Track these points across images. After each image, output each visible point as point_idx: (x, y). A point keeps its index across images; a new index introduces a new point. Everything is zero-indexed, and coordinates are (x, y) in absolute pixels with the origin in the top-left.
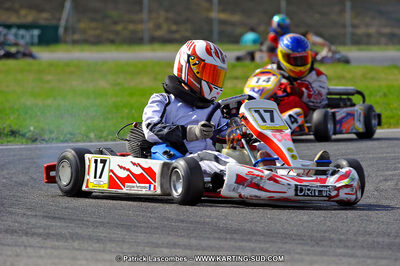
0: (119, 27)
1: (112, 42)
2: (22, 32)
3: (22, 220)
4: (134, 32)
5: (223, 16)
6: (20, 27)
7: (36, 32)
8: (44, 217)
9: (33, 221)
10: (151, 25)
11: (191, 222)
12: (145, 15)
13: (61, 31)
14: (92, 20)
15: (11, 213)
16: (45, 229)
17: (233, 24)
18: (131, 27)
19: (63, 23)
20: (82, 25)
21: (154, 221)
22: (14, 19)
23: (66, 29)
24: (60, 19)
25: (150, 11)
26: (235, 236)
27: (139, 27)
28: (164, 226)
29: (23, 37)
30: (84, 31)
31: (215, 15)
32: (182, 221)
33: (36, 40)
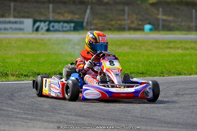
0: (113, 23)
1: (110, 30)
2: (65, 25)
3: (65, 117)
4: (120, 25)
5: (164, 17)
6: (64, 22)
7: (72, 25)
8: (75, 115)
9: (70, 117)
10: (129, 22)
11: (148, 118)
12: (126, 17)
13: (85, 24)
14: (100, 19)
15: (59, 113)
16: (75, 121)
17: (169, 21)
18: (119, 22)
19: (86, 20)
20: (95, 21)
21: (129, 118)
22: (61, 18)
23: (87, 23)
24: (84, 19)
25: (129, 15)
26: (169, 125)
27: (123, 22)
28: (134, 120)
29: (66, 27)
30: (96, 24)
31: (160, 17)
32: (143, 118)
33: (72, 28)
